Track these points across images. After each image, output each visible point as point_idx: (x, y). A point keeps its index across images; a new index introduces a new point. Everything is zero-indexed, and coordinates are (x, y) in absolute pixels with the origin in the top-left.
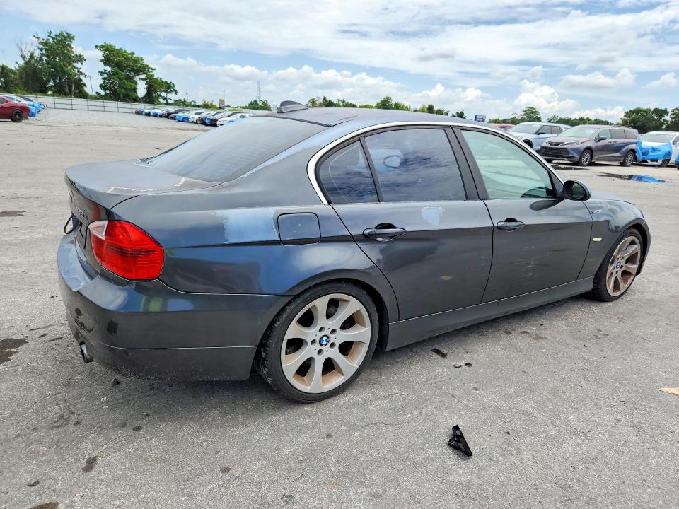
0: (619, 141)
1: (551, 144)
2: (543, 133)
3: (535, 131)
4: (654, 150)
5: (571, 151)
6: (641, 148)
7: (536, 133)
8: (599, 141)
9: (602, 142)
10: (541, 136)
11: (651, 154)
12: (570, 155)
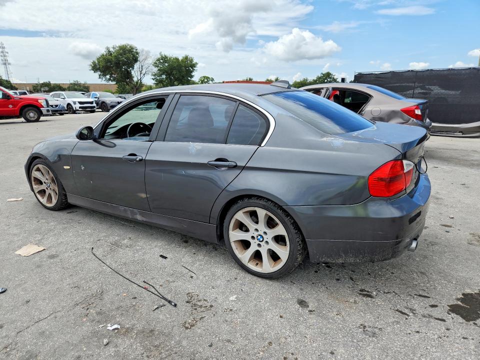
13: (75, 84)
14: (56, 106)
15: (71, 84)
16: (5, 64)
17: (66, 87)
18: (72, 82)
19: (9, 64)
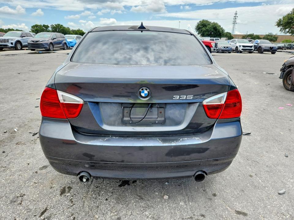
0: (61, 39)
1: (33, 41)
2: (25, 37)
3: (20, 35)
4: (71, 42)
5: (44, 45)
6: (68, 42)
7: (21, 37)
8: (53, 39)
9: (55, 40)
10: (24, 38)
11: (70, 44)
12: (45, 47)
13: (268, 35)
14: (227, 47)
15: (266, 35)
16: (234, 23)
17: (262, 37)
18: (267, 34)
19: (236, 23)
